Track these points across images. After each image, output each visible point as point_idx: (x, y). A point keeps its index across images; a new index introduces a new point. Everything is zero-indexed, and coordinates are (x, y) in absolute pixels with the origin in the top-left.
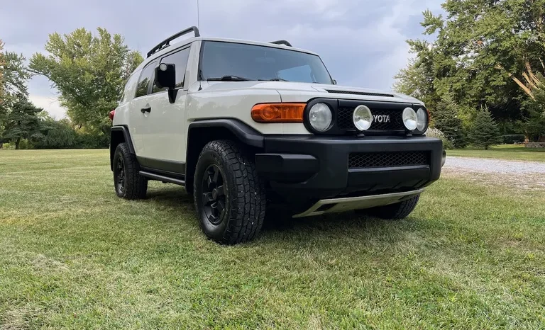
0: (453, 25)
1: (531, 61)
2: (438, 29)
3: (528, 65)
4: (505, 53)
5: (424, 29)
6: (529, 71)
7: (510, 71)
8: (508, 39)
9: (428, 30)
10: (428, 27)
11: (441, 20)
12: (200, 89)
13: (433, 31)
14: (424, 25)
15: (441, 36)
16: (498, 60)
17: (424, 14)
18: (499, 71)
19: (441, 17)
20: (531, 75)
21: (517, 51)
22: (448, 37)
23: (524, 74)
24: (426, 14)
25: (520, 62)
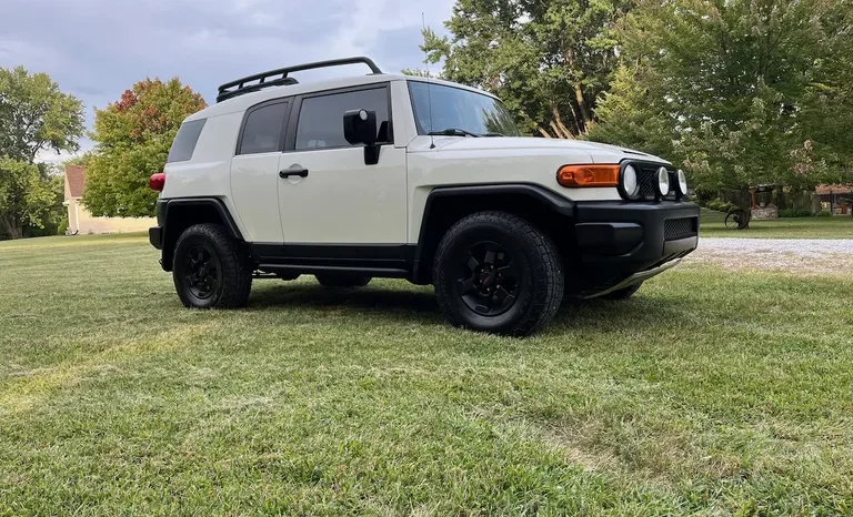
0: (461, 52)
1: (559, 107)
2: (444, 57)
3: (556, 113)
4: (530, 94)
5: (425, 55)
6: (558, 120)
7: (535, 120)
8: (533, 76)
9: (430, 56)
10: (429, 53)
11: (446, 43)
12: (433, 146)
13: (438, 59)
14: (425, 50)
15: (448, 66)
16: (521, 104)
17: (424, 34)
18: (523, 119)
19: (446, 39)
20: (560, 125)
21: (543, 92)
22: (457, 69)
23: (552, 124)
24: (426, 34)
25: (547, 108)
